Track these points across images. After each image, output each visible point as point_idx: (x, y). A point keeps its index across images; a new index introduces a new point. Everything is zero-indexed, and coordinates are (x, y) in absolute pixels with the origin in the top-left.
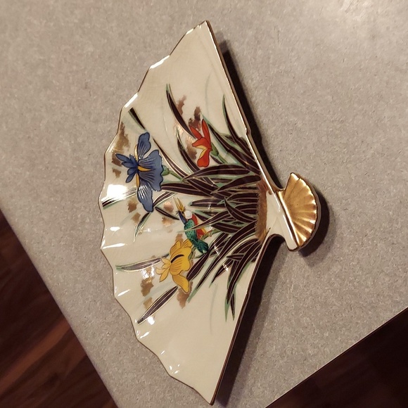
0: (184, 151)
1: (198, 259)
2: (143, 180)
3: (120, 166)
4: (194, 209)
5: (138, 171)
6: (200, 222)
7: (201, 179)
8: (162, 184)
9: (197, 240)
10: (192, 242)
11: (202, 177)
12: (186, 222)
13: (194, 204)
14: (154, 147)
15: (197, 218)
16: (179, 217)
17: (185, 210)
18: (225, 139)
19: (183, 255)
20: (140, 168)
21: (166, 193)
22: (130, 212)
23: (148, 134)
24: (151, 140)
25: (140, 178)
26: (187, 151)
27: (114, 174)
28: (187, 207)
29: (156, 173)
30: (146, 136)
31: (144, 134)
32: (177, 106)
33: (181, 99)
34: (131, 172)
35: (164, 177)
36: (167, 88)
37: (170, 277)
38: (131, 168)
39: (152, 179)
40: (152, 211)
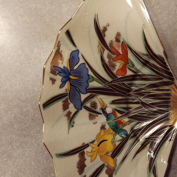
0: (106, 64)
1: (120, 142)
2: (73, 86)
3: (56, 75)
4: (114, 106)
5: (69, 79)
6: (119, 115)
7: (119, 84)
8: (87, 88)
9: (117, 128)
10: (114, 130)
11: (120, 83)
12: (107, 116)
13: (113, 102)
14: (82, 61)
15: (116, 112)
16: (101, 112)
17: (106, 107)
18: (141, 56)
19: (106, 140)
20: (71, 77)
21: (91, 95)
22: (64, 110)
23: (78, 51)
24: (80, 56)
25: (71, 84)
26: (108, 64)
27: (51, 82)
28: (108, 105)
29: (84, 80)
30: (76, 53)
31: (75, 51)
32: (101, 31)
33: (105, 26)
34: (64, 80)
35: (90, 83)
36: (95, 16)
37: (98, 157)
38: (65, 77)
39: (80, 85)
40: (81, 109)
